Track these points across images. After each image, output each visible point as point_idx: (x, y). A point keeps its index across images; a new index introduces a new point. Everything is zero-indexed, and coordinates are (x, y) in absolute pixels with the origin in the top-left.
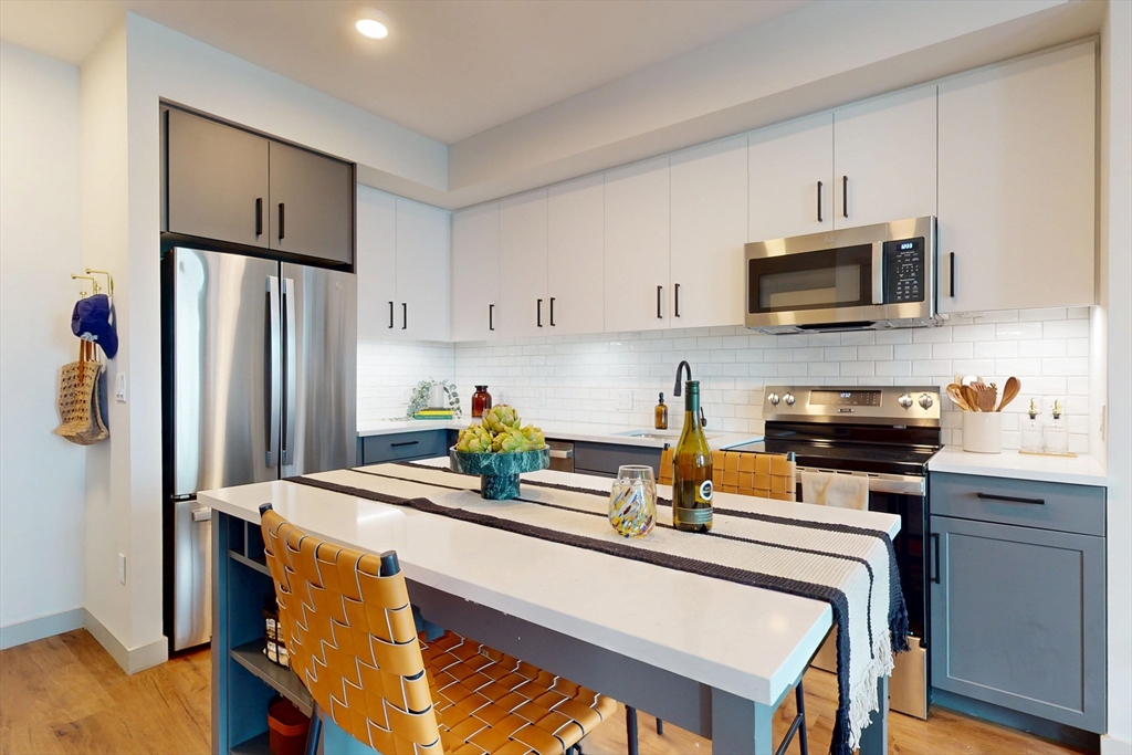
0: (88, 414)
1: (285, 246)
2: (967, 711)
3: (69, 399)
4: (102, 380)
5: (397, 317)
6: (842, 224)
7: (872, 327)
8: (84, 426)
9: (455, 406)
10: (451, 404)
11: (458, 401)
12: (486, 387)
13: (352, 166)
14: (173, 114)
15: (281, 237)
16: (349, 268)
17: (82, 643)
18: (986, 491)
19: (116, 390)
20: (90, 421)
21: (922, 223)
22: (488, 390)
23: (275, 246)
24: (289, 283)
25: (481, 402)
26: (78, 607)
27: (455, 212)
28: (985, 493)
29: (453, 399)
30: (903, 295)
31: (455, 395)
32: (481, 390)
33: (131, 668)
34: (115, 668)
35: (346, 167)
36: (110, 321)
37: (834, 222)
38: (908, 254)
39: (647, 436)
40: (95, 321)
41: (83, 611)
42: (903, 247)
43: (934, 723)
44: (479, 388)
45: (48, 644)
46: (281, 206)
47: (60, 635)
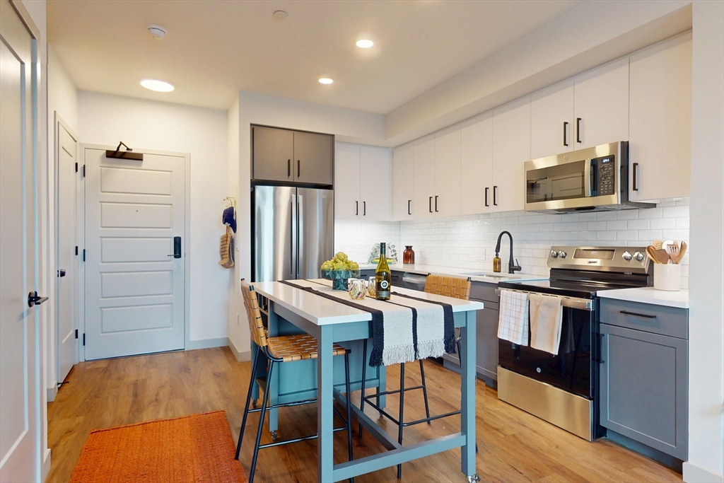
0: (227, 256)
1: (301, 180)
2: (625, 445)
3: (223, 250)
4: (232, 241)
5: (361, 209)
6: (578, 147)
7: (595, 210)
8: (226, 261)
9: (394, 257)
10: (392, 256)
11: (395, 254)
12: (411, 247)
13: (333, 135)
14: (256, 128)
15: (299, 176)
16: (330, 187)
17: (227, 350)
18: (628, 310)
19: (237, 246)
20: (228, 259)
21: (613, 146)
22: (413, 249)
23: (296, 180)
24: (300, 197)
25: (409, 256)
26: (226, 337)
27: (394, 150)
28: (627, 311)
29: (393, 253)
30: (604, 191)
31: (394, 251)
32: (409, 248)
33: (240, 360)
34: (235, 360)
35: (329, 138)
36: (234, 218)
37: (574, 146)
38: (606, 165)
39: (487, 276)
40: (229, 218)
41: (228, 339)
42: (604, 161)
43: (595, 445)
44: (407, 247)
45: (216, 349)
46: (299, 161)
47: (221, 347)
